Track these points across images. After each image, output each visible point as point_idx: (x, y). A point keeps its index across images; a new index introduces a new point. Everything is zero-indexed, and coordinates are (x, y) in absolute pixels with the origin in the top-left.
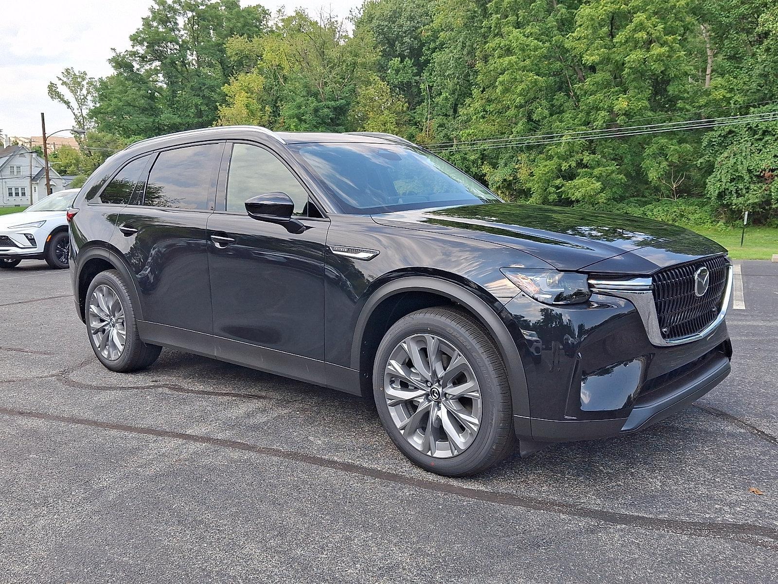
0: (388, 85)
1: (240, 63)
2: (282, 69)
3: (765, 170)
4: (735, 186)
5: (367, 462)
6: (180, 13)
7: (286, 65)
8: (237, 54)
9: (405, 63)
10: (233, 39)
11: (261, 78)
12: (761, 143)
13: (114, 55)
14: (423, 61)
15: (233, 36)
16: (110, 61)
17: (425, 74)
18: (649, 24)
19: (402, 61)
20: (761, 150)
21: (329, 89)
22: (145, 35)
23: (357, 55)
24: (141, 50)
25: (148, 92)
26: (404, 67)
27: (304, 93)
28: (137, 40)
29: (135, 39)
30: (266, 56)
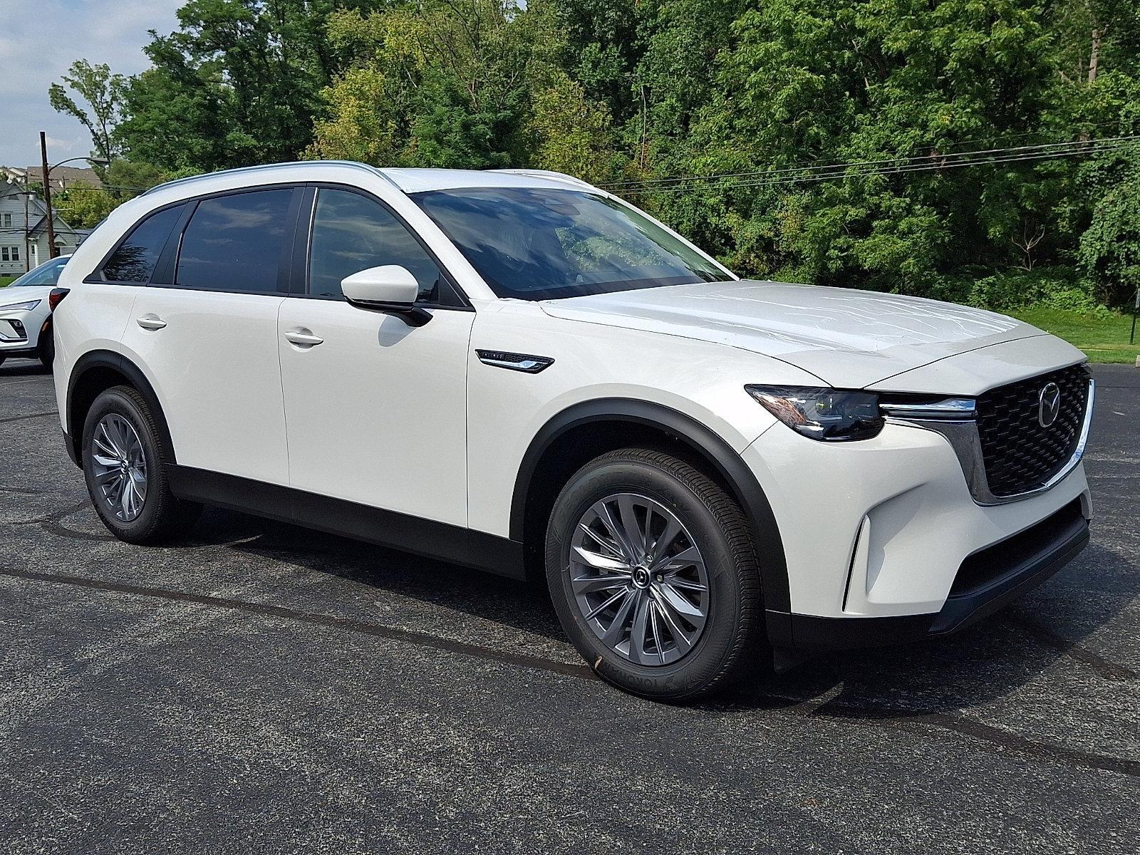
0: (580, 86)
1: (348, 52)
2: (414, 61)
5: (445, 632)
7: (419, 55)
8: (344, 38)
9: (608, 51)
10: (339, 14)
11: (381, 76)
13: (154, 40)
14: (637, 47)
15: (339, 9)
16: (147, 50)
17: (640, 68)
19: (603, 49)
21: (486, 92)
22: (201, 8)
23: (530, 40)
24: (195, 33)
25: (205, 99)
26: (607, 58)
27: (447, 100)
28: (188, 17)
29: (186, 16)
30: (389, 41)
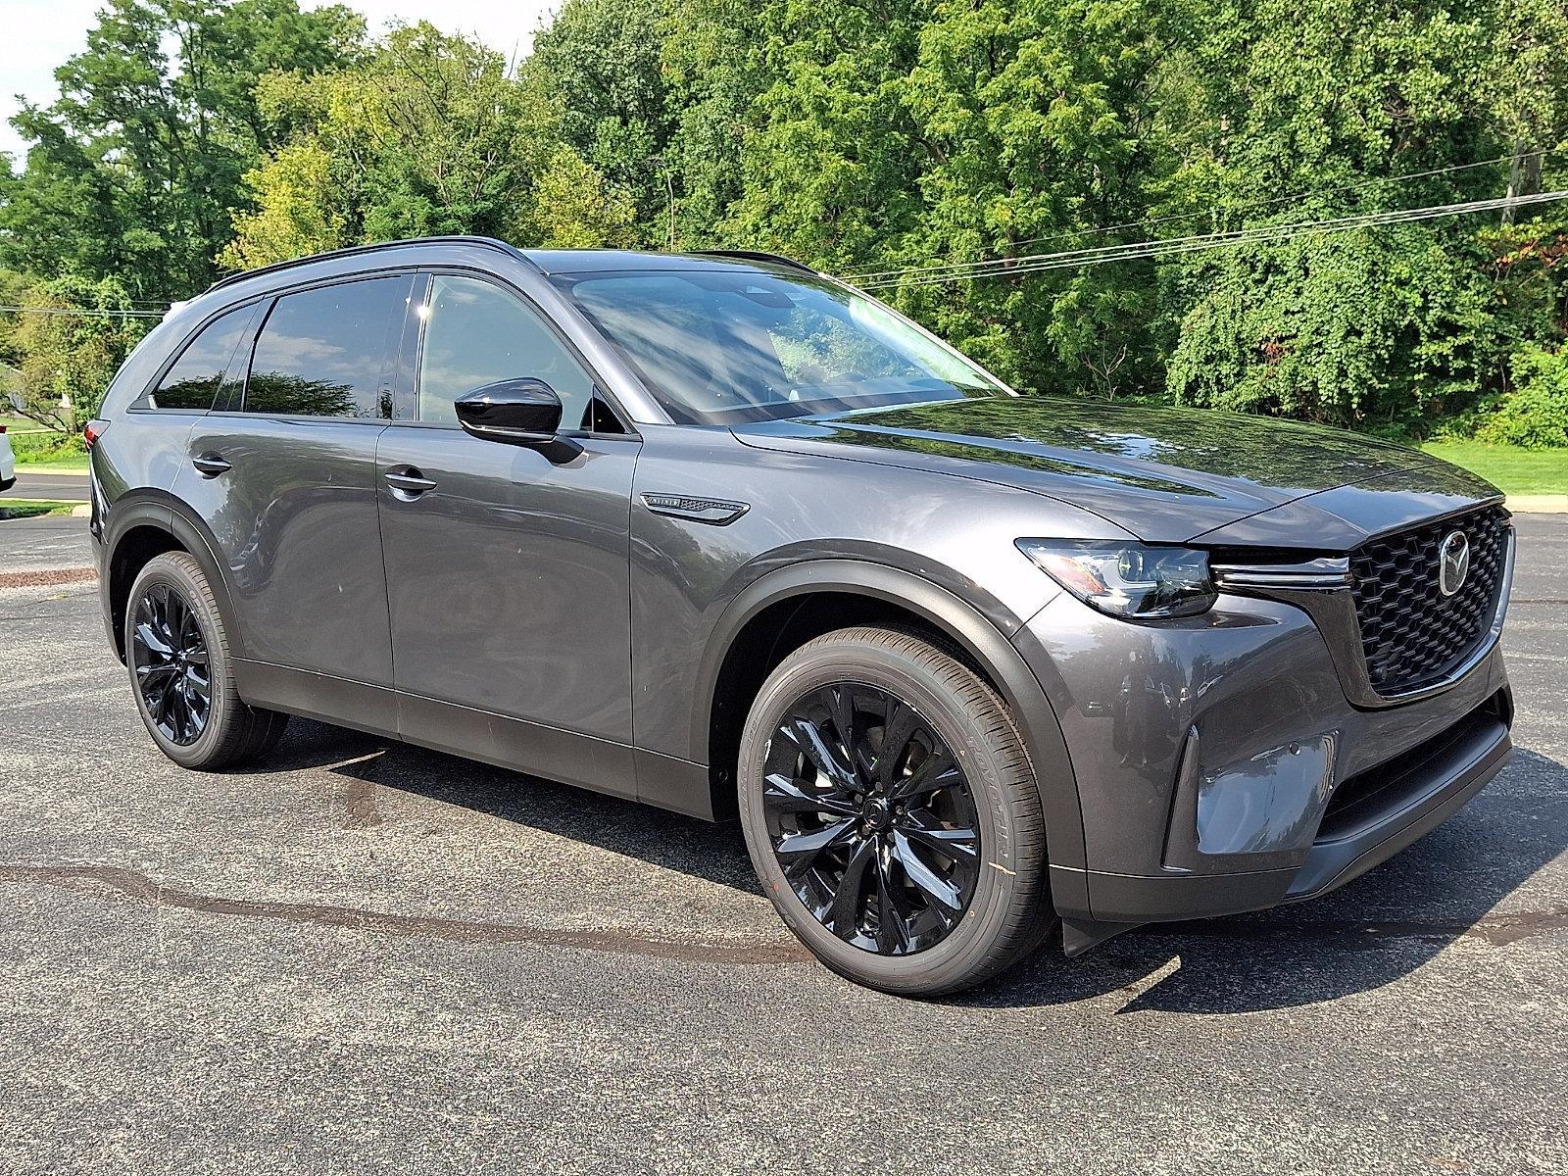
0: (596, 169)
1: (285, 125)
2: (367, 138)
3: (1267, 339)
4: (1216, 370)
6: (164, 23)
7: (376, 128)
8: (278, 108)
9: (630, 126)
10: (271, 76)
11: (324, 156)
12: (1264, 289)
13: (23, 108)
14: (667, 123)
15: (271, 70)
16: (13, 121)
17: (671, 151)
18: (1047, 60)
19: (625, 123)
20: (1262, 301)
21: (457, 179)
22: (88, 68)
23: (517, 113)
24: (81, 98)
25: (95, 186)
26: (629, 135)
27: (405, 187)
28: (70, 78)
29: (66, 76)
30: (336, 111)
